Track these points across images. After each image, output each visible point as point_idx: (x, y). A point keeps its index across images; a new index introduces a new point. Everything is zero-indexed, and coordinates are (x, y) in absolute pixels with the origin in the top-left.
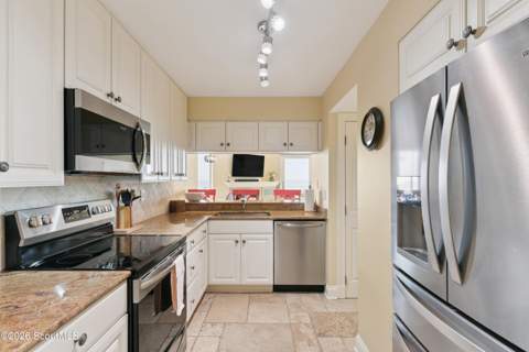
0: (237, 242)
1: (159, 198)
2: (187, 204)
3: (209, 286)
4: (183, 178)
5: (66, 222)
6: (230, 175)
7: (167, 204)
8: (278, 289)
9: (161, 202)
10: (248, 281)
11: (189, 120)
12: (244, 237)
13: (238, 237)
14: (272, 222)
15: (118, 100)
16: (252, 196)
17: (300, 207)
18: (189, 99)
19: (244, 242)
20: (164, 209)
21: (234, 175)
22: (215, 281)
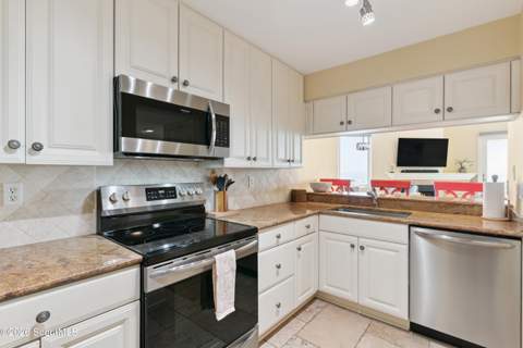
0: (353, 246)
1: (275, 186)
2: (309, 194)
3: (318, 292)
4: (292, 165)
5: (148, 200)
6: (395, 165)
7: (288, 192)
8: (417, 329)
9: (278, 190)
10: (367, 302)
11: (305, 101)
12: (363, 242)
13: (354, 240)
14: (406, 227)
15: (185, 84)
16: (398, 189)
17: (475, 210)
18: (306, 78)
19: (362, 248)
20: (283, 197)
21: (399, 164)
22: (325, 288)
